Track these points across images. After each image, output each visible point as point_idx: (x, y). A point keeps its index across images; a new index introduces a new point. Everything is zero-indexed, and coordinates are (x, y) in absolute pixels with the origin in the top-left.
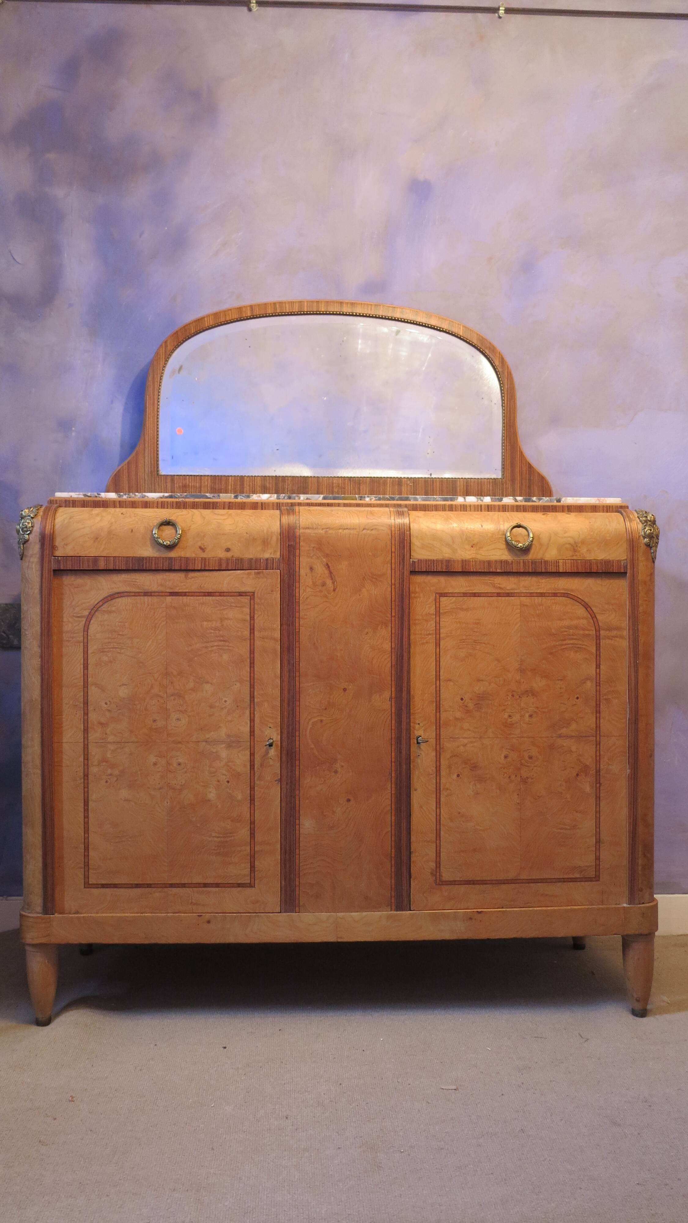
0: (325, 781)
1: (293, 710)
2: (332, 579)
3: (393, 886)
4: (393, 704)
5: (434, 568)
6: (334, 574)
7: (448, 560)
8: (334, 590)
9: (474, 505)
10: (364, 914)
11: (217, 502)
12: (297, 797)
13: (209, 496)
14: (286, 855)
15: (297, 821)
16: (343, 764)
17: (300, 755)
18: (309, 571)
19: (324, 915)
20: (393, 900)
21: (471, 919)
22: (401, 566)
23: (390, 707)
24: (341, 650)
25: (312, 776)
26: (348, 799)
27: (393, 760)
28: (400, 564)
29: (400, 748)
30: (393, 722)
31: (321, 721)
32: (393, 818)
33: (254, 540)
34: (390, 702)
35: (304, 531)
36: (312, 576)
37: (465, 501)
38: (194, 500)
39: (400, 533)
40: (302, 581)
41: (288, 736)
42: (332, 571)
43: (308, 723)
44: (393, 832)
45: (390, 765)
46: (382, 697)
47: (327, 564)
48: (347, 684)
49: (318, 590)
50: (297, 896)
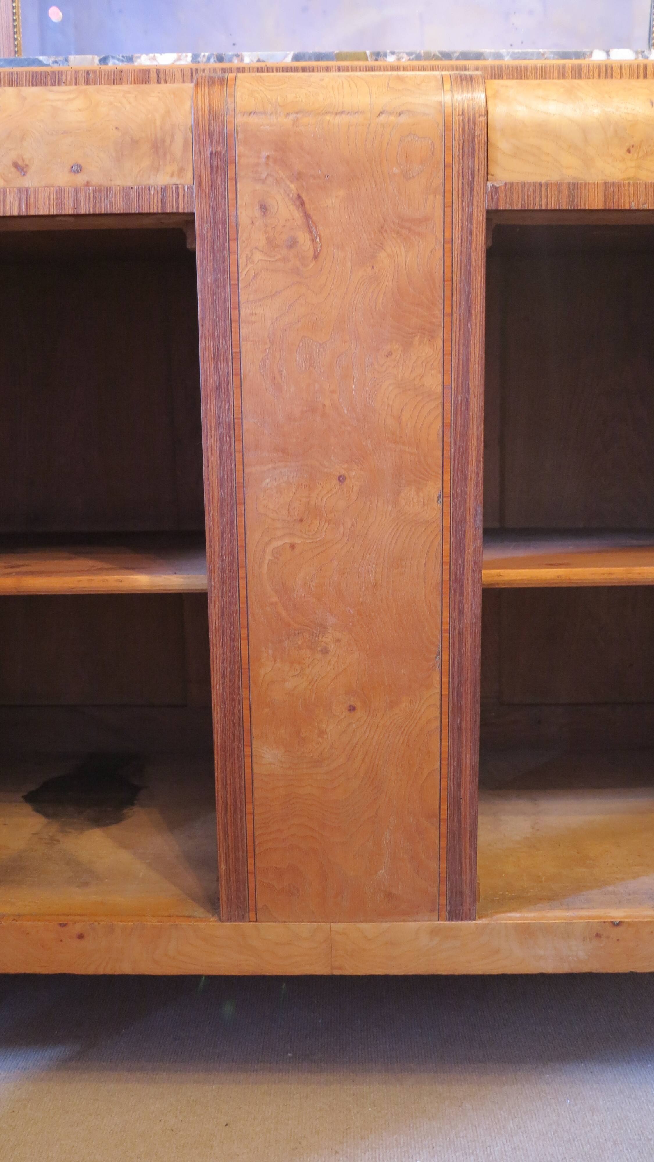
0: (302, 669)
1: (232, 523)
2: (311, 232)
3: (443, 875)
4: (447, 509)
5: (541, 201)
6: (314, 218)
7: (574, 184)
8: (316, 257)
9: (630, 66)
10: (386, 925)
11: (60, 73)
12: (246, 703)
13: (45, 62)
14: (226, 814)
15: (247, 750)
16: (338, 635)
17: (250, 617)
18: (257, 213)
19: (304, 928)
20: (443, 901)
21: (598, 936)
22: (466, 199)
23: (440, 514)
24: (333, 392)
25: (275, 661)
26: (350, 706)
27: (446, 627)
28: (463, 194)
29: (460, 602)
30: (447, 547)
31: (293, 546)
32: (445, 743)
33: (135, 143)
34: (440, 505)
35: (246, 119)
36: (266, 225)
37: (608, 59)
38: (11, 70)
39: (463, 120)
40: (243, 236)
41: (222, 577)
42: (311, 212)
43: (264, 551)
44: (444, 771)
45: (439, 637)
46: (421, 494)
47: (299, 197)
48: (346, 466)
49: (279, 257)
50: (252, 891)
